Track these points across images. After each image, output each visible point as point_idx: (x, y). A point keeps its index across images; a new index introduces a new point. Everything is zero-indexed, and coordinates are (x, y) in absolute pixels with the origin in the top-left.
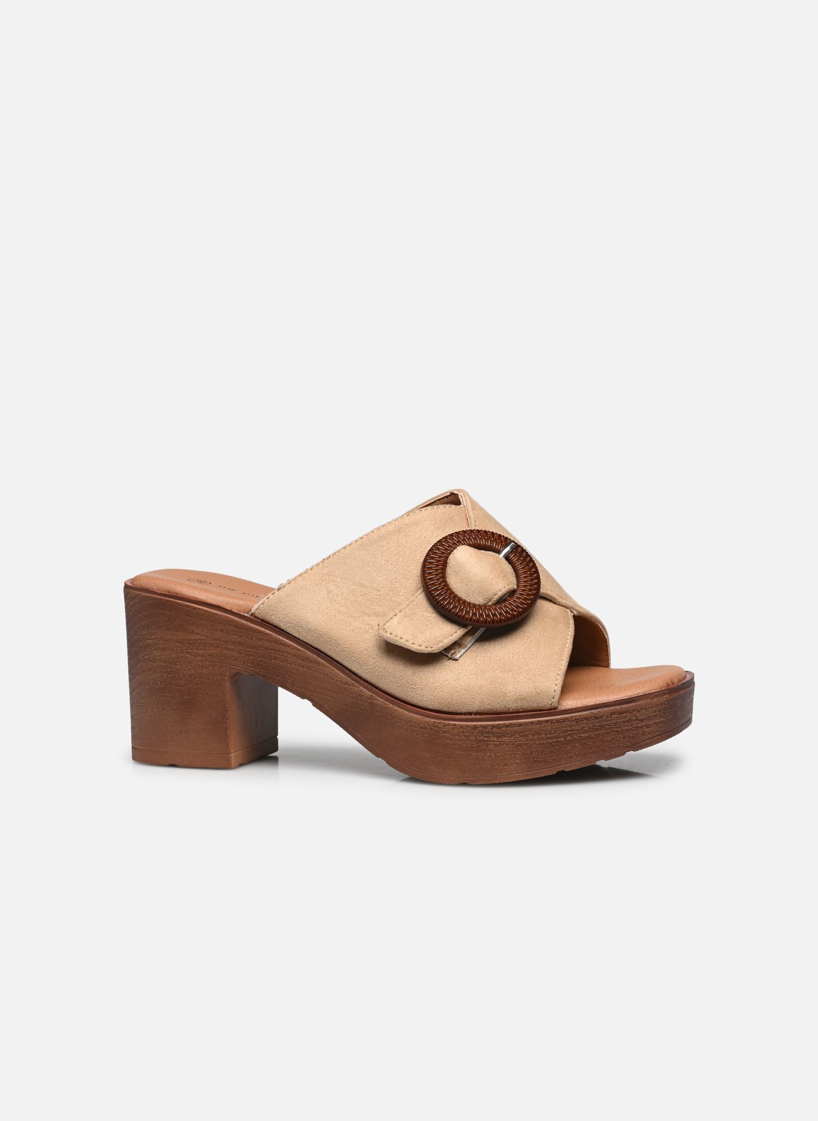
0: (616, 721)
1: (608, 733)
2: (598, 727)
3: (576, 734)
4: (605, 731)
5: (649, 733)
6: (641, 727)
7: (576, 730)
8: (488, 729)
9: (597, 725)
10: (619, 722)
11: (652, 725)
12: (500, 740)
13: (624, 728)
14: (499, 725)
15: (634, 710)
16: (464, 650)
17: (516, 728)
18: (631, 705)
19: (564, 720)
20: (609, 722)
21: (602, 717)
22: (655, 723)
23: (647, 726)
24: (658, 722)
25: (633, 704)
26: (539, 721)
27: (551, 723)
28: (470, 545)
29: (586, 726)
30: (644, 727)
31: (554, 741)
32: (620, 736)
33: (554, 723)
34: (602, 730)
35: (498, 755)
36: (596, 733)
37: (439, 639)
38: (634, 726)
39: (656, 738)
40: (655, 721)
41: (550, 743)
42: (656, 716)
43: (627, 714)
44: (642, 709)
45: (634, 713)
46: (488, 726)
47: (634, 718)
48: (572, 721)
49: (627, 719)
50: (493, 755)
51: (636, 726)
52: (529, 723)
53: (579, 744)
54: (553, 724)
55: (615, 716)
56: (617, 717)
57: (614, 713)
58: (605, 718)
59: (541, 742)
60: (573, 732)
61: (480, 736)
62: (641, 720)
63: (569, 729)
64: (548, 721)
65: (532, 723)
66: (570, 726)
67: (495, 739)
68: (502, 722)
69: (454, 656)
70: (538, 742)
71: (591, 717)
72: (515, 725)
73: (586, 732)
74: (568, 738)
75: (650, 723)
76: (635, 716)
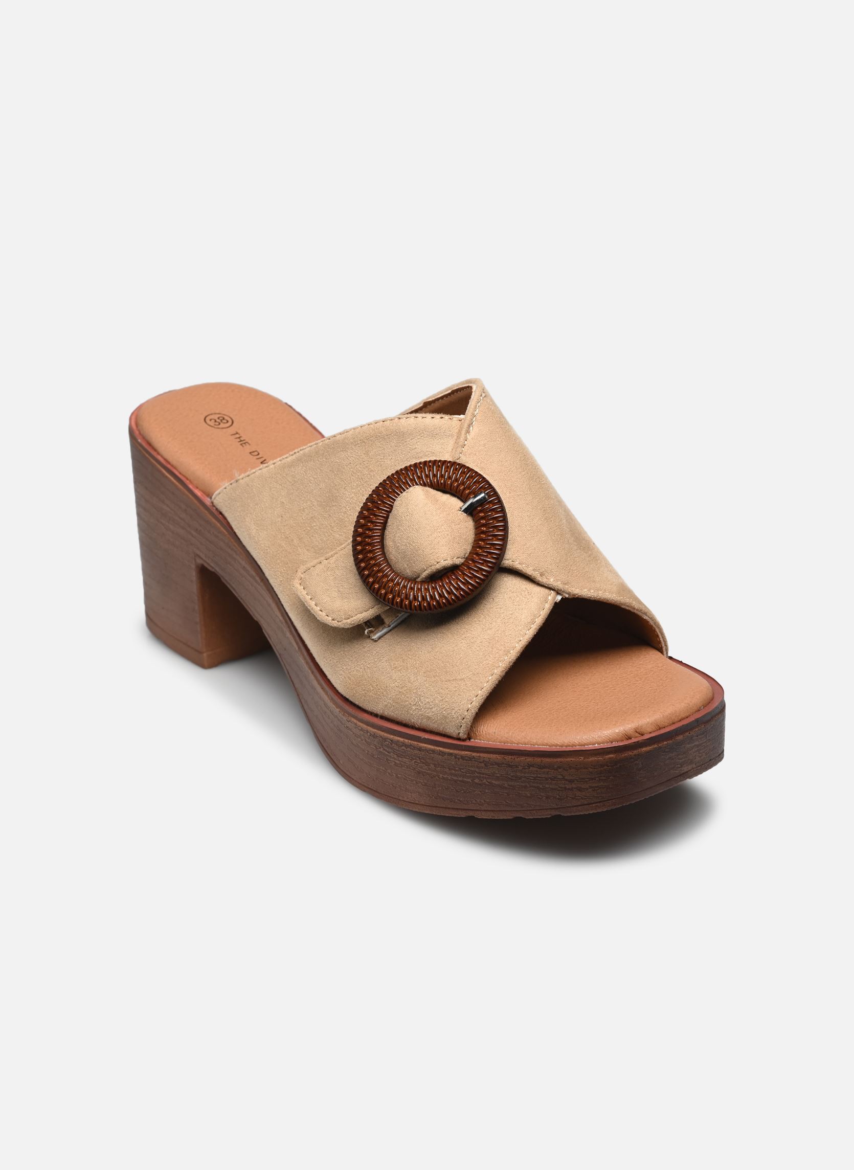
0: (536, 776)
1: (525, 787)
2: (512, 776)
3: (485, 778)
4: (521, 784)
5: (582, 798)
6: (571, 789)
7: (486, 774)
8: (387, 743)
9: (512, 774)
10: (539, 777)
11: (587, 789)
12: (400, 759)
13: (547, 786)
14: (398, 741)
15: (559, 768)
16: (385, 630)
17: (416, 752)
18: (555, 760)
19: (470, 759)
20: (526, 775)
21: (517, 767)
22: (591, 787)
23: (580, 790)
24: (596, 787)
25: (559, 760)
26: (440, 751)
27: (456, 758)
28: (432, 486)
29: (497, 772)
30: (574, 790)
31: (459, 779)
32: (542, 794)
33: (459, 759)
34: (518, 782)
35: (399, 775)
36: (510, 783)
37: (350, 613)
38: (560, 786)
39: (594, 805)
40: (590, 785)
41: (456, 781)
42: (592, 779)
43: (550, 770)
44: (570, 768)
45: (560, 770)
46: (387, 739)
47: (560, 777)
48: (480, 762)
49: (550, 776)
50: (395, 775)
51: (563, 786)
52: (430, 750)
53: (490, 791)
54: (457, 759)
55: (535, 769)
56: (537, 771)
57: (532, 766)
58: (520, 768)
59: (445, 776)
60: (481, 775)
61: (380, 748)
62: (571, 781)
63: (477, 770)
64: (451, 754)
65: (433, 751)
66: (478, 767)
67: (395, 756)
68: (402, 739)
69: (371, 635)
70: (441, 775)
71: (503, 763)
72: (414, 748)
73: (497, 779)
74: (477, 781)
75: (583, 787)
76: (562, 775)
